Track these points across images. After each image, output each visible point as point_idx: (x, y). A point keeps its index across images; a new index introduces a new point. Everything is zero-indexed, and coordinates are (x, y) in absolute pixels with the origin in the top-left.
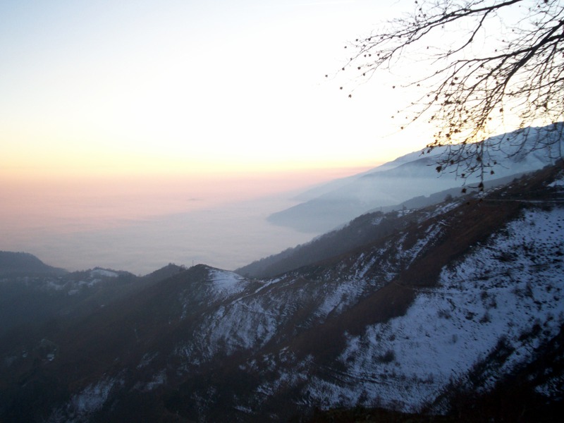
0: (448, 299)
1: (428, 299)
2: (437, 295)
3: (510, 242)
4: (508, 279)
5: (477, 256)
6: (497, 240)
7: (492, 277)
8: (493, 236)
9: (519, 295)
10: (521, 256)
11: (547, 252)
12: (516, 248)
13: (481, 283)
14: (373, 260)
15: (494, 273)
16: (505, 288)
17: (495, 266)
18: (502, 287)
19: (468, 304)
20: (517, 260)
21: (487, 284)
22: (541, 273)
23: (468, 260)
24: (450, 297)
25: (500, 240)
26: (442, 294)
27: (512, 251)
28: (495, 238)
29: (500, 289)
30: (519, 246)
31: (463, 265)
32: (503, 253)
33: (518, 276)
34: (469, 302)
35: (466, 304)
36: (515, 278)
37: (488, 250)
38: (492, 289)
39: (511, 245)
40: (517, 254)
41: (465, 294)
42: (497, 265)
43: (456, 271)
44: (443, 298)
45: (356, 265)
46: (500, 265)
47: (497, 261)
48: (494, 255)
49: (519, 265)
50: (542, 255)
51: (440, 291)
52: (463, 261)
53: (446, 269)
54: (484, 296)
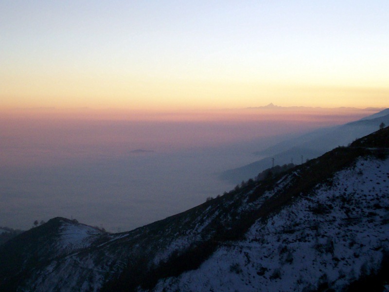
0: (245, 253)
1: (225, 252)
2: (236, 248)
3: (331, 193)
4: (313, 233)
5: (293, 208)
6: (319, 191)
7: (299, 230)
8: (317, 186)
9: (320, 251)
10: (337, 208)
11: (365, 204)
12: (334, 199)
13: (284, 236)
14: (217, 213)
15: (304, 226)
16: (307, 243)
17: (306, 219)
18: (305, 241)
19: (263, 258)
20: (331, 212)
21: (291, 237)
22: (350, 227)
23: (284, 211)
24: (248, 251)
25: (322, 190)
26: (242, 248)
27: (329, 203)
28: (318, 188)
29: (302, 243)
30: (338, 197)
31: (276, 218)
32: (320, 205)
33: (326, 230)
34: (265, 257)
35: (261, 259)
36: (322, 232)
37: (306, 201)
38: (295, 243)
39: (331, 196)
40: (333, 206)
41: (265, 247)
42: (309, 217)
43: (266, 224)
44: (241, 251)
45: (199, 218)
46: (312, 217)
47: (311, 214)
48: (309, 207)
49: (331, 218)
50: (358, 207)
51: (241, 244)
52: (278, 213)
53: (259, 221)
54: (283, 250)
